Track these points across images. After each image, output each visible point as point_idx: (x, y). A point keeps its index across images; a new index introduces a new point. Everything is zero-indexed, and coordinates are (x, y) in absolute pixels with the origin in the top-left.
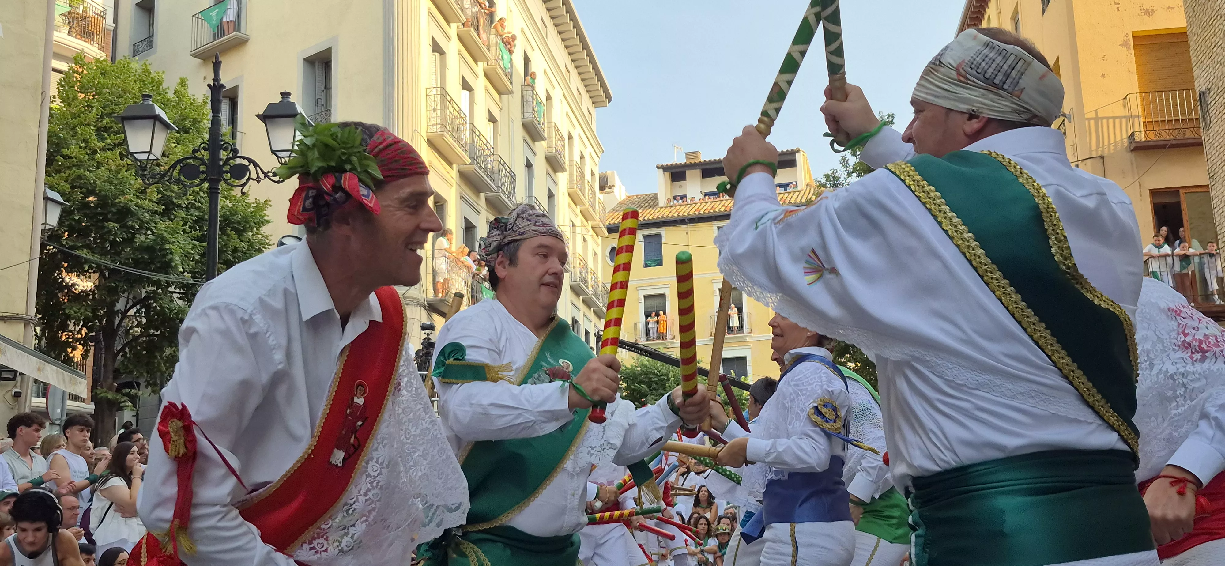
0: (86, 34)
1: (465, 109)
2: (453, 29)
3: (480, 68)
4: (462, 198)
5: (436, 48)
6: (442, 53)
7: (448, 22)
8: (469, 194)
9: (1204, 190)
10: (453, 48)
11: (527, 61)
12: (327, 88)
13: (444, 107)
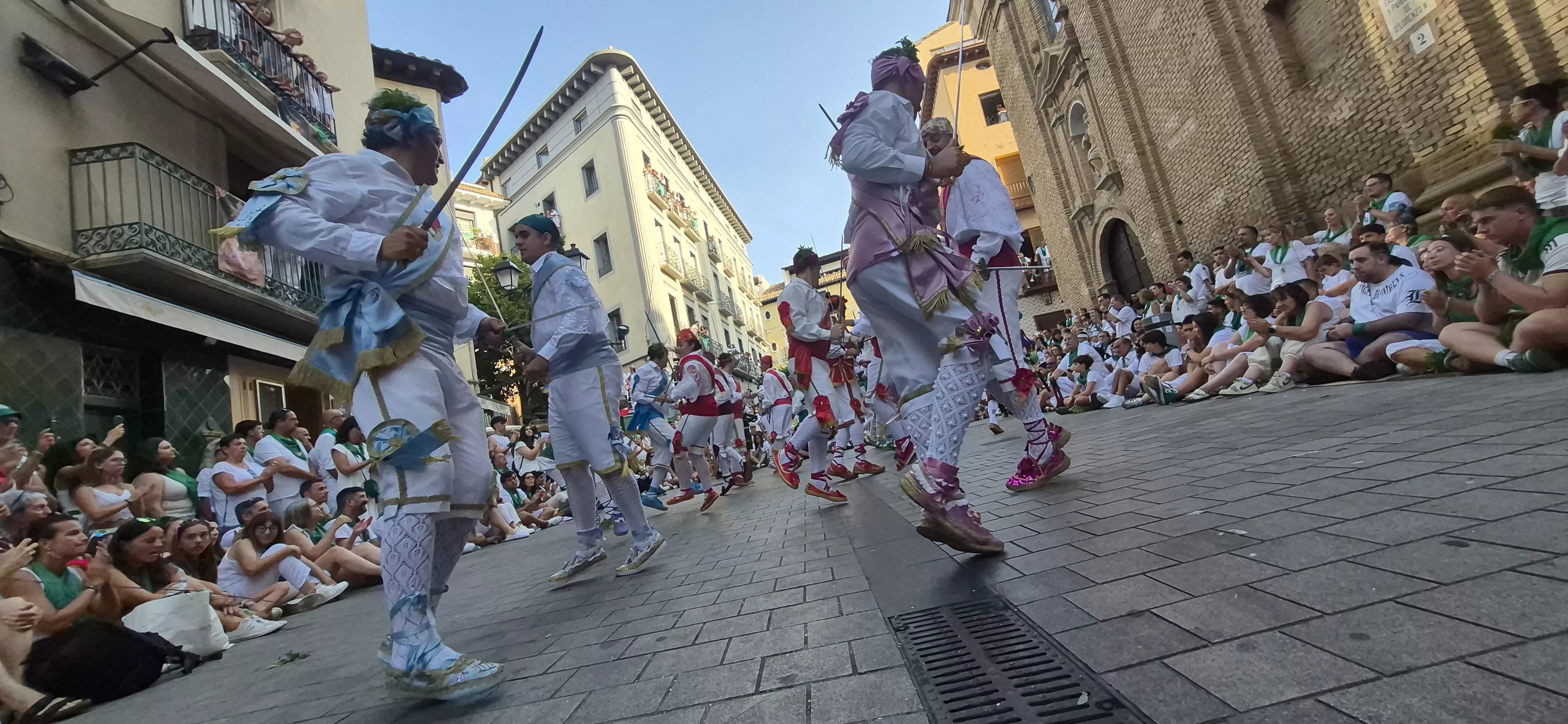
0: (486, 247)
1: (678, 252)
2: (665, 213)
3: (682, 230)
4: (685, 296)
5: (657, 224)
6: (661, 226)
7: (661, 210)
8: (688, 294)
9: (1038, 229)
10: (666, 222)
11: (705, 224)
12: (608, 252)
13: (666, 252)
